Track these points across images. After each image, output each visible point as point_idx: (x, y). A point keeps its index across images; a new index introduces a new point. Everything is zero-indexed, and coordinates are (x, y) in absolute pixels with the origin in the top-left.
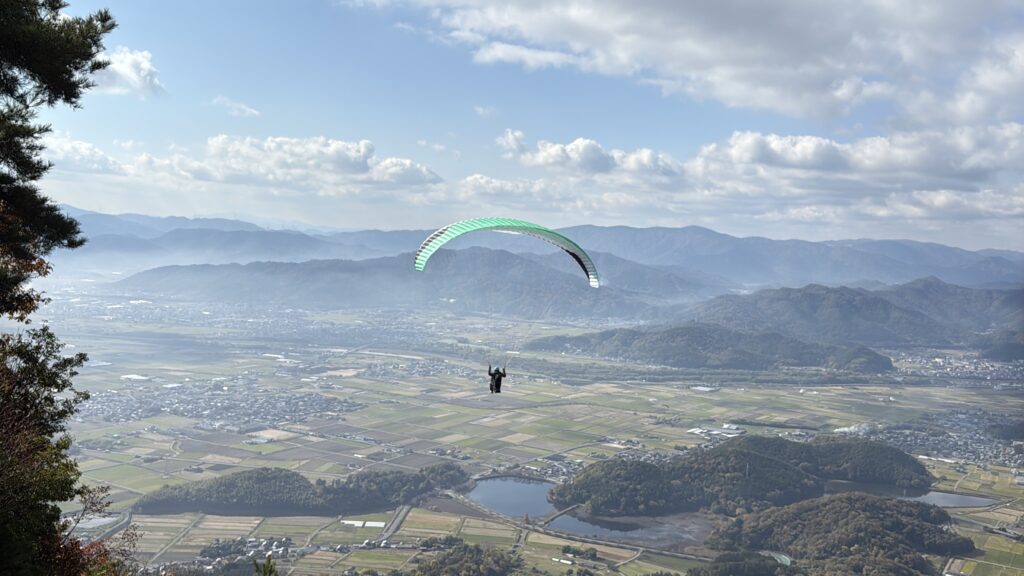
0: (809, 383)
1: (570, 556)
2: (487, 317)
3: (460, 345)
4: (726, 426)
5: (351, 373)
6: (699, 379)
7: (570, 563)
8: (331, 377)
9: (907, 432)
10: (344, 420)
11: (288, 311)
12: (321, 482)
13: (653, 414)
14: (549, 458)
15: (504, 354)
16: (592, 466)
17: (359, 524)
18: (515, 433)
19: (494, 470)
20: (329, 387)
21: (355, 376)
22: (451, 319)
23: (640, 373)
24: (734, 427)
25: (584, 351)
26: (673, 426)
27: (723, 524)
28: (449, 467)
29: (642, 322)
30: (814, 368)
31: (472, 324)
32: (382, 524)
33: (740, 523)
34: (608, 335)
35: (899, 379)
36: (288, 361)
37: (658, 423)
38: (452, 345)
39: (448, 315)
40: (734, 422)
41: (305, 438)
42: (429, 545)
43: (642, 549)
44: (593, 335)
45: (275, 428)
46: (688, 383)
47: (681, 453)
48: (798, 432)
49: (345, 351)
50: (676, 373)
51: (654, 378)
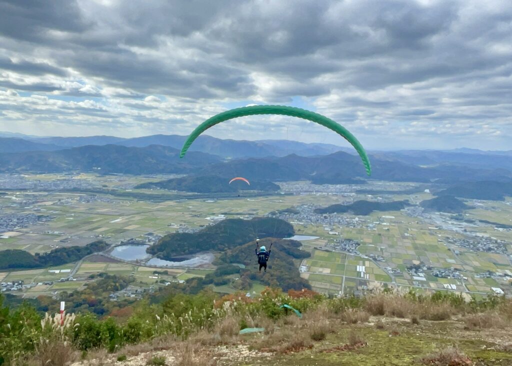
0: (251, 196)
1: (157, 275)
2: (116, 175)
3: (104, 188)
4: (219, 216)
5: (51, 203)
6: (209, 197)
7: (157, 278)
8: (40, 206)
9: (286, 213)
10: (48, 225)
11: (16, 176)
12: (37, 254)
13: (191, 213)
14: (146, 235)
15: (124, 191)
16: (165, 236)
17: (57, 272)
18: (131, 225)
19: (122, 242)
20: (39, 210)
21: (52, 205)
22: (99, 177)
23: (185, 196)
24: (223, 216)
25: (161, 188)
26: (198, 217)
27: (219, 255)
28: (100, 242)
29: (185, 176)
30: (252, 191)
31: (109, 179)
32: (69, 271)
33: (226, 254)
34: (170, 181)
35: (283, 193)
36: (17, 199)
37: (193, 216)
38: (100, 189)
39: (98, 175)
40: (222, 214)
41: (28, 234)
42: (92, 277)
43: (187, 268)
44: (164, 182)
45: (12, 231)
46: (204, 199)
47: (203, 228)
48: (247, 216)
49: (47, 193)
50: (199, 195)
51: (190, 198)
